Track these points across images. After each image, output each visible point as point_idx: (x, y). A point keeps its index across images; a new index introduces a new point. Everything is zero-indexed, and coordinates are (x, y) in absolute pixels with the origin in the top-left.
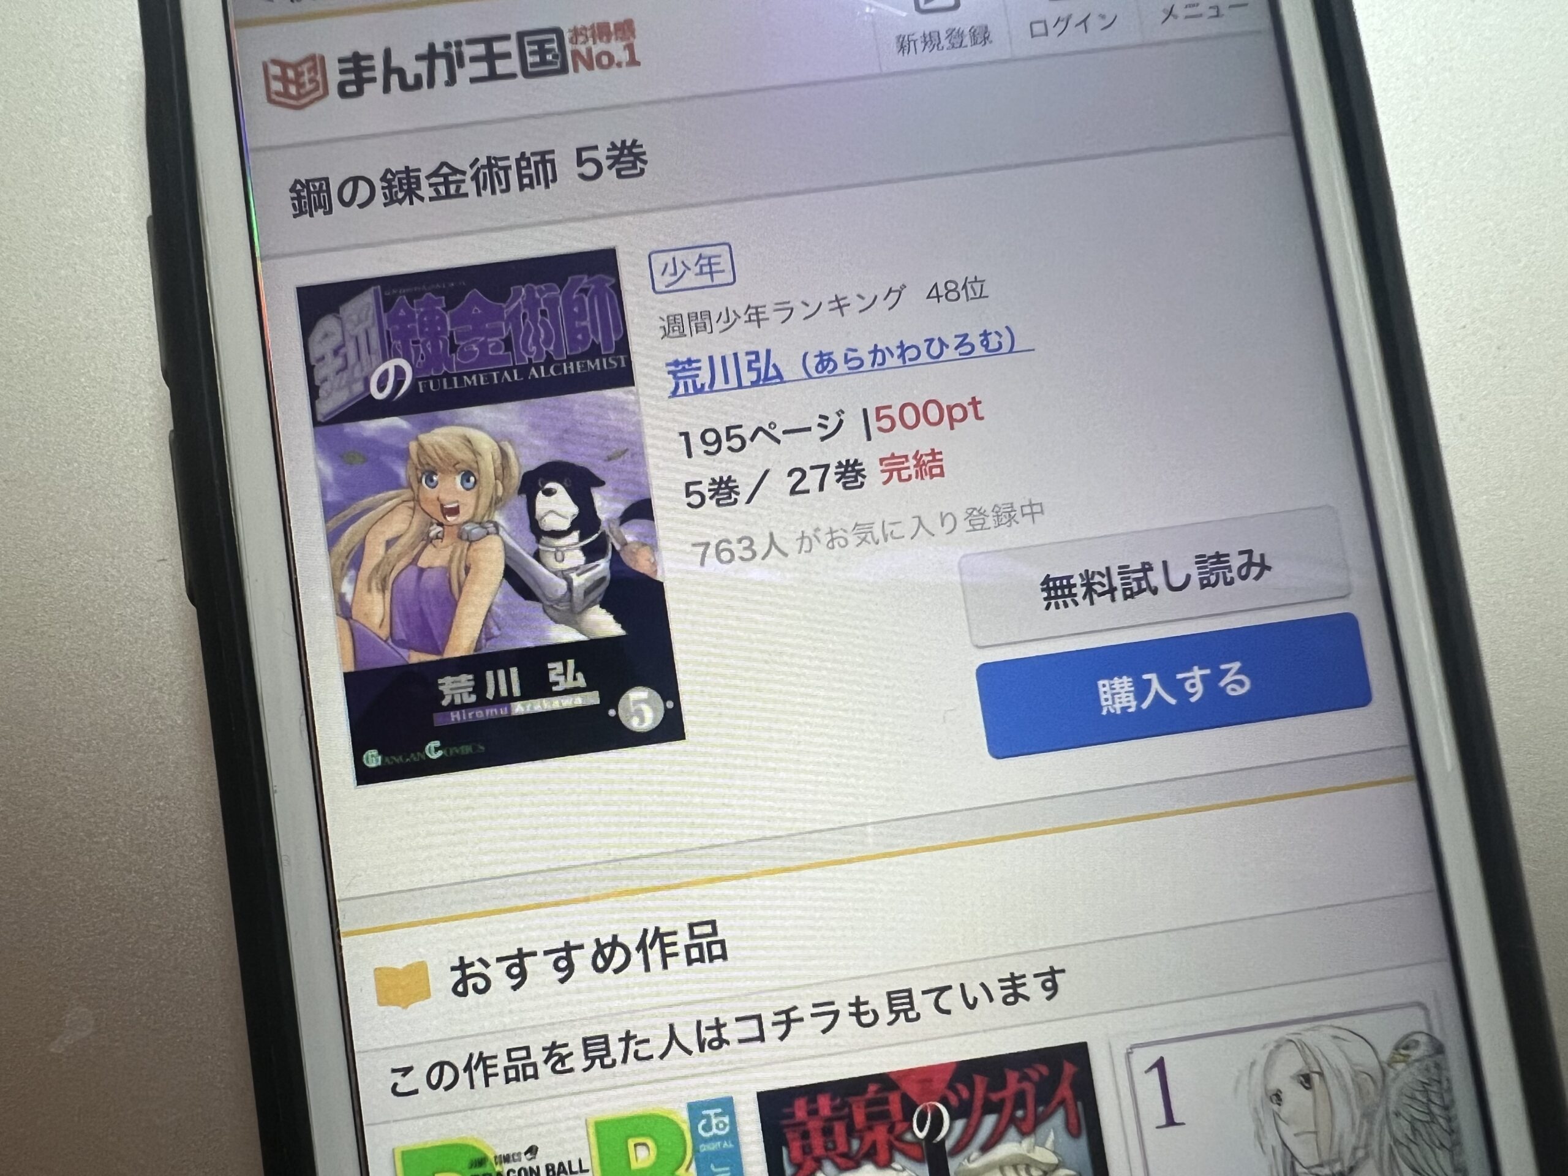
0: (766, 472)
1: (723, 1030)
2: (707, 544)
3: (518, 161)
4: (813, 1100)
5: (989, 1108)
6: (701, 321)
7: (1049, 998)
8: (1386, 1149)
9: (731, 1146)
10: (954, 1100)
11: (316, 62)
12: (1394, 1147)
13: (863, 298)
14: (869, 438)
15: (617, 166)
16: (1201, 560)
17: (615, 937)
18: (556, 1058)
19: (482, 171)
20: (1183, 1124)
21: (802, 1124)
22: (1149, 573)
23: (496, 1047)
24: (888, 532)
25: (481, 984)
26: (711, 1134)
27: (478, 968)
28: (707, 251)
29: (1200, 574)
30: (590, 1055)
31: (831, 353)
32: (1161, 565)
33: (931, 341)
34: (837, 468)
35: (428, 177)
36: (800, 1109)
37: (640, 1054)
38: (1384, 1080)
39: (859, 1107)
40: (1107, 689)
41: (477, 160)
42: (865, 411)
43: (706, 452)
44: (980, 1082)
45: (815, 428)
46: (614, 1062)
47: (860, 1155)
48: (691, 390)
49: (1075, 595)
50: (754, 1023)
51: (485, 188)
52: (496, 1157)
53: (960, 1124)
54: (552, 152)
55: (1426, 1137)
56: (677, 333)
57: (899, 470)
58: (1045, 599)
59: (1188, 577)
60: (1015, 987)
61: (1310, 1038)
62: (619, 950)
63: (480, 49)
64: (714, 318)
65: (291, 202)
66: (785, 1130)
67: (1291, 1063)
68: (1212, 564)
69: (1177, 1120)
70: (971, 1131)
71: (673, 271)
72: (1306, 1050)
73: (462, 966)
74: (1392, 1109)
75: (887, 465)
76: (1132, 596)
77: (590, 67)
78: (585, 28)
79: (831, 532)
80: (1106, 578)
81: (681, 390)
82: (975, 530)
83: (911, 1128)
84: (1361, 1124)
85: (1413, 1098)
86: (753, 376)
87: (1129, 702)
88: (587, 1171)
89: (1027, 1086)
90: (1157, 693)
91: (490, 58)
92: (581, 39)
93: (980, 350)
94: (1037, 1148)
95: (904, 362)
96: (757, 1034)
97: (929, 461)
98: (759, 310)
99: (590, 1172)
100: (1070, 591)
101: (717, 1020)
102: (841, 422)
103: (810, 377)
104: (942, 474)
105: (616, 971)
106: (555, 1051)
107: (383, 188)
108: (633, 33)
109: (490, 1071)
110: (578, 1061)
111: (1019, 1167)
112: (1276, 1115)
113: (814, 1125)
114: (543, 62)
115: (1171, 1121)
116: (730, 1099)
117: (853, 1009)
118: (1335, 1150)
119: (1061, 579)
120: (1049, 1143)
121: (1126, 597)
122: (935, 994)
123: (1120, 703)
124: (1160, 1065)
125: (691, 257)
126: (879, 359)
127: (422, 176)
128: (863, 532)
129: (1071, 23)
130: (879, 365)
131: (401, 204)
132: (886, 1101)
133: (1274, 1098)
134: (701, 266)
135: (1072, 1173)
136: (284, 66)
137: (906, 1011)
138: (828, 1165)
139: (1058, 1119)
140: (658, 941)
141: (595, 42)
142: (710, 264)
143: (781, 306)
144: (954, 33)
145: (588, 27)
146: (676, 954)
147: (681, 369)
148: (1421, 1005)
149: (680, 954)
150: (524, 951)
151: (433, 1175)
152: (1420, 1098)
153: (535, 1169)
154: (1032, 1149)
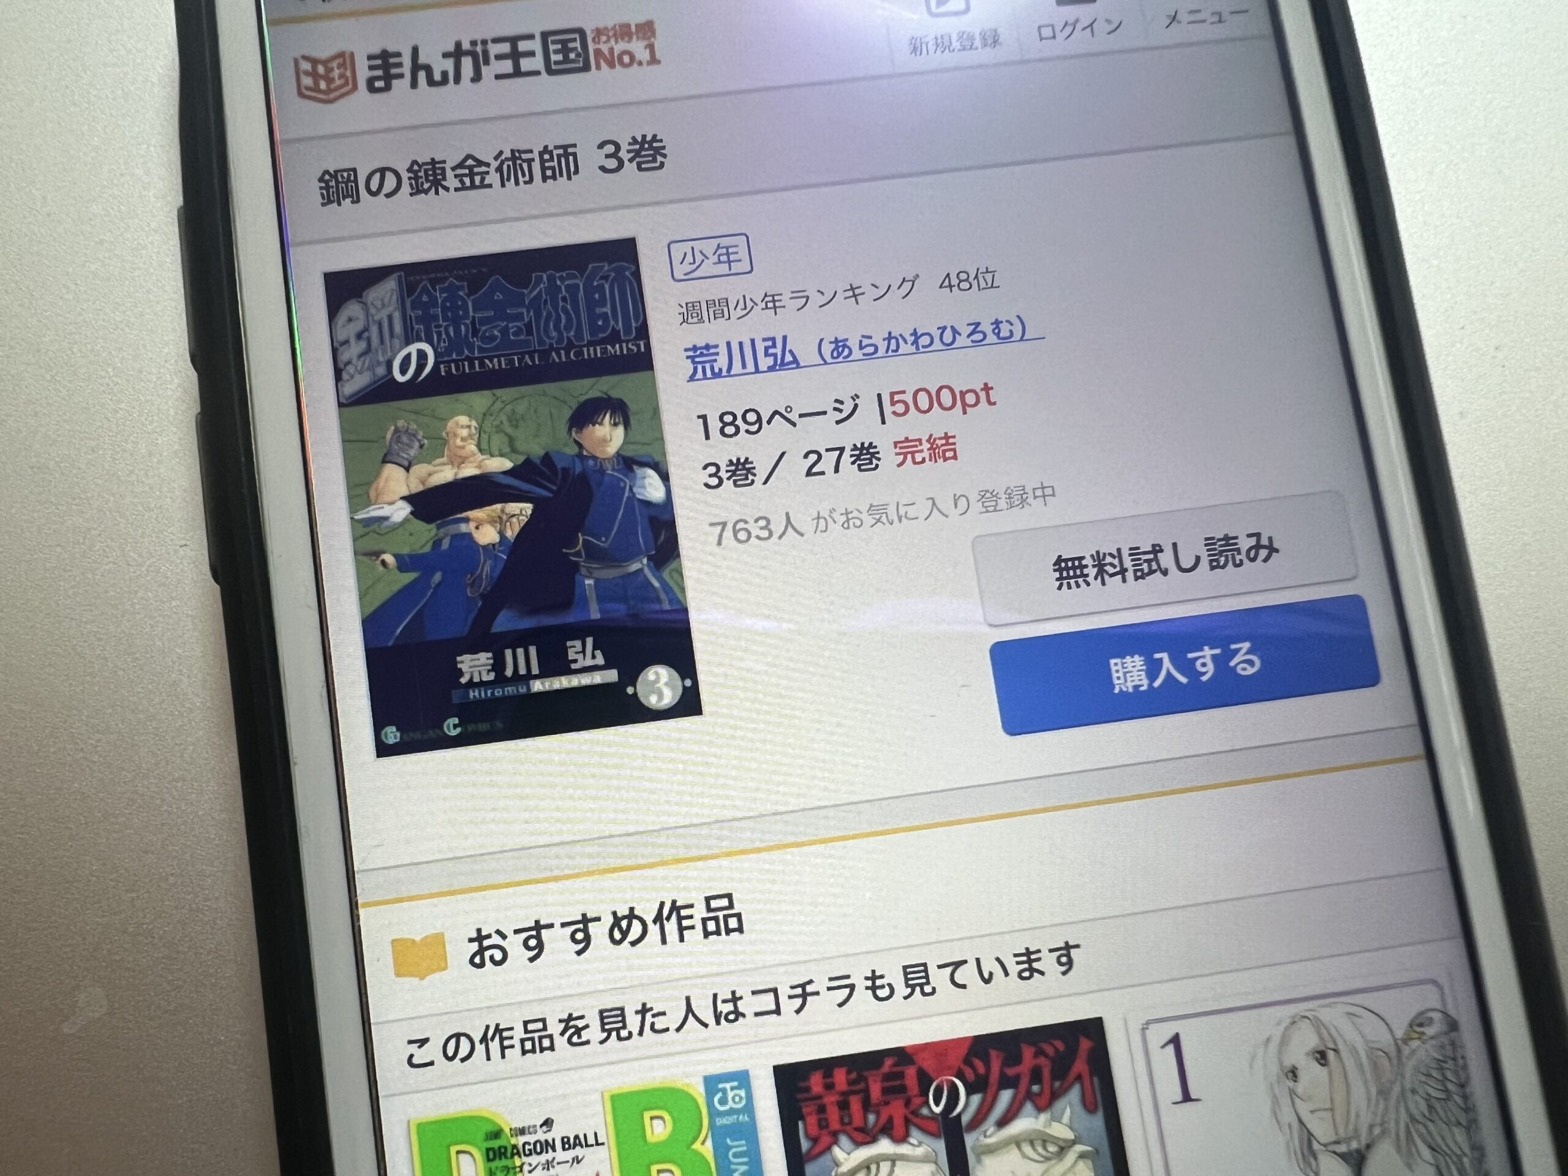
0: (783, 454)
1: (739, 1003)
2: (724, 525)
3: (541, 154)
4: (828, 1074)
5: (1006, 1082)
6: (719, 308)
7: (1064, 973)
8: (1402, 1126)
9: (746, 1118)
10: (970, 1075)
11: (346, 59)
12: (1410, 1125)
13: (877, 287)
14: (883, 422)
15: (638, 159)
16: (1209, 542)
17: (632, 909)
18: (573, 1030)
19: (506, 163)
20: (1199, 1100)
21: (820, 1097)
22: (1159, 555)
23: (513, 1020)
24: (902, 512)
25: (498, 956)
26: (725, 1108)
27: (496, 940)
28: (725, 242)
29: (1209, 555)
30: (607, 1027)
31: (847, 340)
32: (1171, 546)
33: (944, 329)
34: (852, 450)
35: (453, 169)
36: (816, 1082)
37: (656, 1027)
38: (1399, 1058)
39: (875, 1081)
40: (1119, 667)
41: (501, 153)
42: (879, 396)
43: (723, 434)
44: (996, 1058)
45: (830, 412)
46: (630, 1033)
48: (709, 374)
49: (1087, 575)
50: (772, 995)
51: (509, 180)
52: (511, 1129)
53: (976, 1099)
54: (575, 146)
55: (1441, 1113)
56: (695, 320)
57: (913, 453)
58: (1057, 579)
59: (1198, 559)
60: (1030, 961)
61: (1324, 1014)
62: (636, 922)
63: (505, 48)
64: (732, 306)
65: (318, 191)
66: (803, 1104)
67: (1306, 1040)
68: (1221, 546)
69: (1193, 1097)
70: (987, 1105)
71: (691, 260)
72: (1323, 1029)
73: (480, 938)
74: (1408, 1086)
75: (901, 448)
76: (1142, 577)
77: (611, 65)
78: (606, 28)
79: (847, 513)
80: (1117, 559)
81: (700, 375)
82: (988, 511)
83: (927, 1103)
84: (1378, 1101)
85: (1429, 1075)
86: (770, 361)
87: (1141, 680)
88: (603, 1144)
89: (1042, 1060)
90: (1169, 673)
91: (515, 56)
92: (604, 38)
93: (991, 338)
94: (1054, 1124)
95: (917, 348)
96: (773, 1007)
97: (942, 445)
98: (776, 298)
99: (606, 1145)
100: (1082, 572)
101: (733, 993)
102: (856, 406)
103: (826, 363)
104: (955, 457)
105: (633, 944)
106: (572, 1023)
107: (410, 178)
108: (653, 33)
109: (506, 1043)
110: (594, 1033)
111: (1035, 1143)
112: (1292, 1093)
113: (830, 1099)
114: (566, 60)
115: (1187, 1098)
116: (747, 1072)
117: (869, 983)
118: (1351, 1127)
119: (1073, 559)
120: (1066, 1118)
121: (1137, 578)
122: (949, 970)
123: (1133, 681)
124: (1175, 1041)
125: (709, 247)
126: (893, 346)
127: (448, 166)
128: (878, 512)
129: (1079, 27)
130: (893, 351)
131: (426, 194)
132: (901, 1076)
133: (1290, 1075)
134: (719, 256)
135: (1089, 1148)
136: (314, 62)
137: (921, 986)
138: (844, 1140)
139: (1074, 1094)
140: (675, 913)
141: (617, 42)
142: (728, 254)
143: (797, 294)
144: (965, 36)
145: (610, 28)
146: (692, 927)
147: (700, 354)
148: (1434, 982)
149: (697, 927)
150: (542, 923)
151: (448, 1147)
152: (1435, 1075)
153: (551, 1142)
154: (1048, 1124)
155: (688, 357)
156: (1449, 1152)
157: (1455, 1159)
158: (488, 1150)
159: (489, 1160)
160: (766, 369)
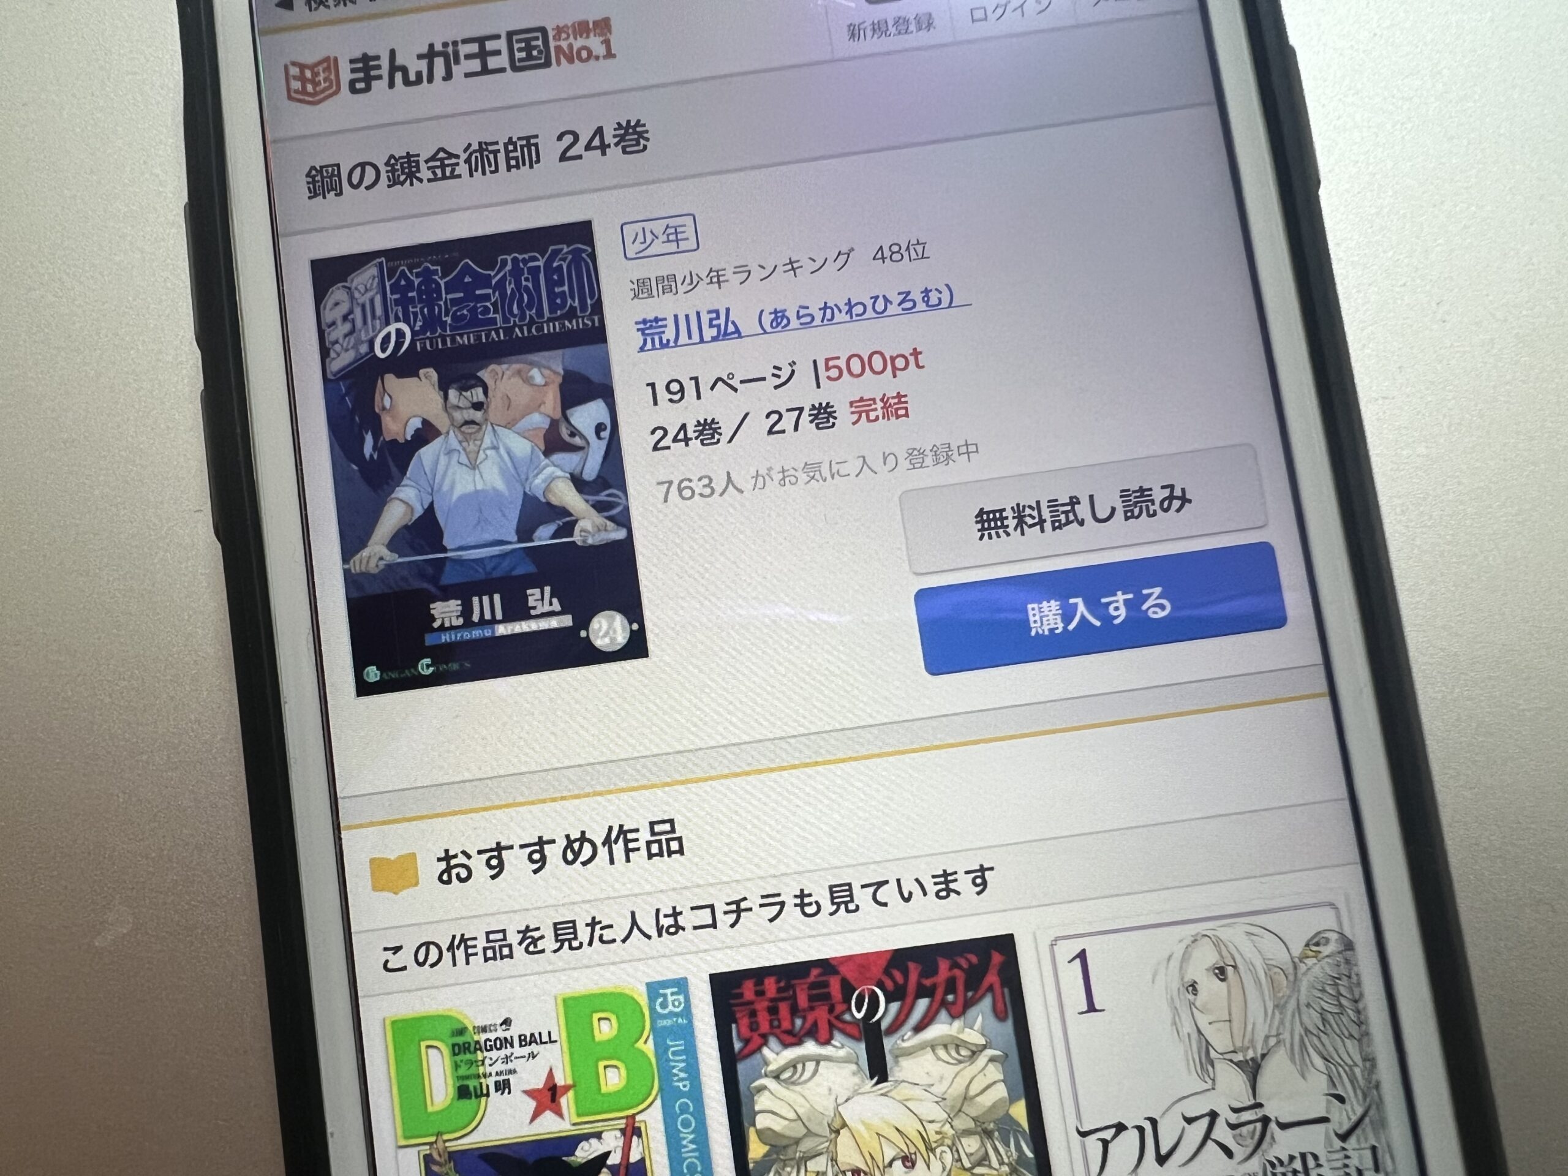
1: (679, 918)
2: (670, 483)
3: (506, 145)
4: (760, 982)
5: (922, 992)
6: (668, 283)
7: (979, 893)
8: (1297, 1038)
9: (685, 1021)
10: (889, 984)
11: (330, 64)
12: (1305, 1037)
13: (814, 261)
14: (818, 386)
16: (1125, 494)
17: (583, 833)
18: (529, 940)
19: (474, 155)
20: (1103, 1010)
21: (751, 1003)
22: (1076, 506)
23: (477, 931)
24: (834, 470)
25: (464, 873)
26: (666, 1011)
27: (462, 859)
28: (672, 222)
29: (1124, 507)
30: (560, 938)
31: (785, 310)
32: (1088, 498)
33: (876, 298)
35: (427, 162)
36: (748, 990)
37: (605, 938)
38: (1296, 974)
39: (802, 990)
40: (1036, 611)
41: (470, 145)
42: (815, 362)
43: (671, 400)
44: (914, 969)
45: (769, 378)
46: (581, 944)
47: (802, 1033)
48: (657, 346)
49: (1007, 526)
50: (708, 910)
51: (476, 170)
52: (474, 1027)
54: (536, 136)
55: (1335, 1026)
56: (646, 295)
58: (979, 530)
59: (1113, 510)
60: (947, 882)
61: (1225, 934)
62: (587, 845)
63: (474, 48)
64: (679, 282)
65: (306, 186)
66: (736, 1009)
67: (1207, 957)
68: (1136, 497)
69: (1097, 1007)
70: (905, 1012)
71: (643, 240)
72: (1222, 947)
73: (447, 857)
74: (1303, 1000)
76: (1060, 527)
77: (571, 60)
78: (566, 26)
79: (783, 472)
80: (1036, 511)
81: (649, 346)
82: (914, 468)
83: (849, 1009)
84: (1273, 1012)
85: (1323, 991)
86: (714, 331)
87: (1056, 624)
88: (556, 1041)
89: (957, 972)
90: (1083, 617)
91: (483, 55)
92: (564, 36)
93: (921, 306)
94: (967, 1030)
95: (851, 317)
96: (710, 922)
98: (720, 273)
99: (558, 1043)
100: (1002, 523)
101: (674, 908)
102: (793, 372)
103: (765, 332)
105: (584, 864)
106: (529, 934)
107: (387, 172)
108: (609, 29)
109: (470, 951)
110: (549, 943)
111: (949, 1047)
112: (1192, 1004)
113: (762, 1005)
114: (530, 57)
115: (1091, 1008)
116: (685, 981)
117: (798, 901)
118: (1248, 1037)
119: (994, 512)
120: (977, 1026)
121: (1054, 529)
122: (871, 889)
123: (1049, 624)
124: (1082, 956)
125: (658, 227)
126: (828, 315)
127: (422, 160)
128: (812, 469)
129: (1010, 8)
130: (828, 320)
131: (402, 185)
132: (826, 985)
133: (1190, 989)
134: (668, 235)
135: (999, 1053)
136: (302, 67)
137: (846, 903)
138: (773, 1042)
139: (987, 1003)
140: (622, 836)
141: (575, 39)
142: (676, 233)
143: (740, 269)
144: (901, 21)
145: (569, 25)
146: (638, 849)
147: (649, 327)
148: (1331, 905)
149: (642, 849)
150: (503, 844)
151: (419, 1041)
152: (1331, 991)
153: (509, 1039)
154: (961, 1031)
155: (638, 330)
156: (1342, 1063)
157: (1347, 1068)
158: (454, 1046)
159: (455, 1054)
160: (710, 339)
